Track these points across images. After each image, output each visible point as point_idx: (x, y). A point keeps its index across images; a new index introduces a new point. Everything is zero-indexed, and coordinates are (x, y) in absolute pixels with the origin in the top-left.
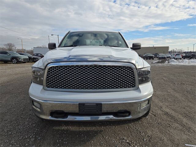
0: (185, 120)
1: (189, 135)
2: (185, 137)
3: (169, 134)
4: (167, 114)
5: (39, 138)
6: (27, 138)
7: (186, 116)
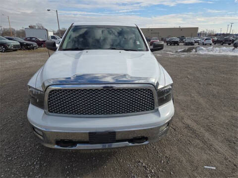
0: (207, 135)
1: (210, 154)
2: (205, 157)
3: (188, 154)
4: (188, 127)
5: (45, 165)
6: (31, 166)
7: (209, 129)
